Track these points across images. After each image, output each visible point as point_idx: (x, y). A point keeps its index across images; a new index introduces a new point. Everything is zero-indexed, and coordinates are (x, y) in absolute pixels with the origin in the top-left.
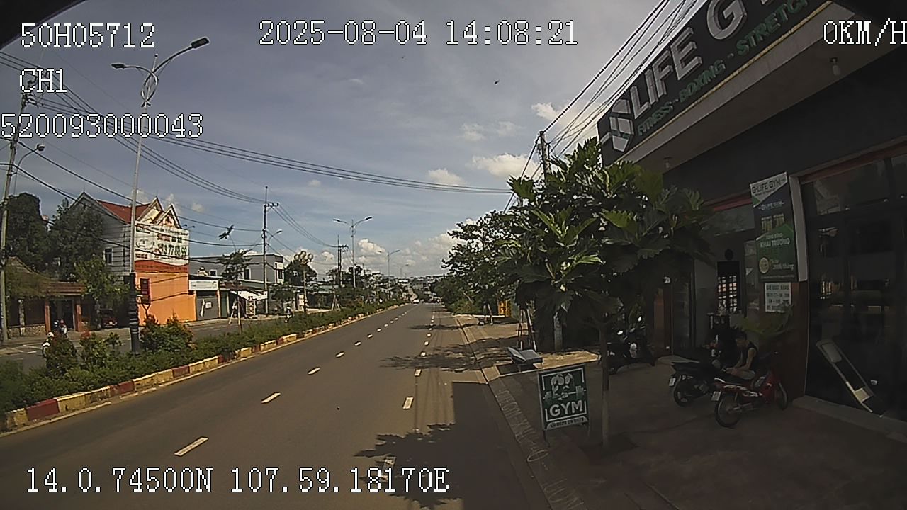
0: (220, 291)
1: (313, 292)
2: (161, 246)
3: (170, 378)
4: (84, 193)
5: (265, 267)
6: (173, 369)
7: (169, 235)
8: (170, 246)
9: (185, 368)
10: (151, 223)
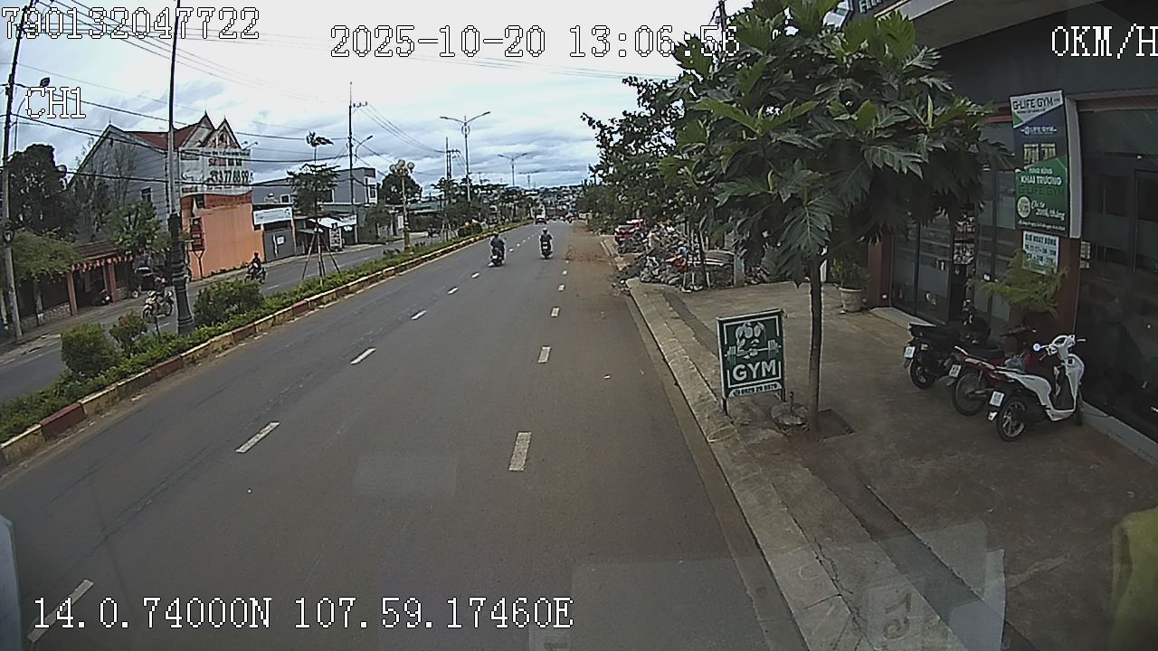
0: (295, 220)
1: (416, 212)
2: (214, 173)
3: (231, 344)
4: (110, 125)
5: (352, 184)
6: (234, 331)
7: (225, 159)
8: (226, 172)
9: (250, 327)
10: (199, 146)
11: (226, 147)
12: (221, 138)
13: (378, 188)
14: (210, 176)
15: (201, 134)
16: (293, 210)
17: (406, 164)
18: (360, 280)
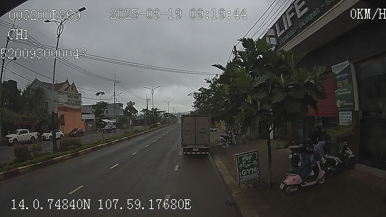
0: (95, 119)
1: (136, 119)
3: (70, 158)
4: (36, 79)
5: (115, 109)
6: (72, 154)
7: (73, 96)
8: (73, 100)
9: (77, 153)
10: (65, 90)
11: (73, 92)
12: (72, 89)
13: (124, 110)
14: (68, 101)
15: (65, 86)
16: (95, 116)
17: (132, 102)
18: (116, 141)
